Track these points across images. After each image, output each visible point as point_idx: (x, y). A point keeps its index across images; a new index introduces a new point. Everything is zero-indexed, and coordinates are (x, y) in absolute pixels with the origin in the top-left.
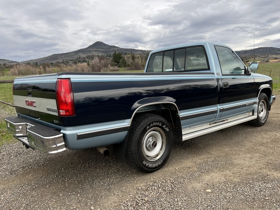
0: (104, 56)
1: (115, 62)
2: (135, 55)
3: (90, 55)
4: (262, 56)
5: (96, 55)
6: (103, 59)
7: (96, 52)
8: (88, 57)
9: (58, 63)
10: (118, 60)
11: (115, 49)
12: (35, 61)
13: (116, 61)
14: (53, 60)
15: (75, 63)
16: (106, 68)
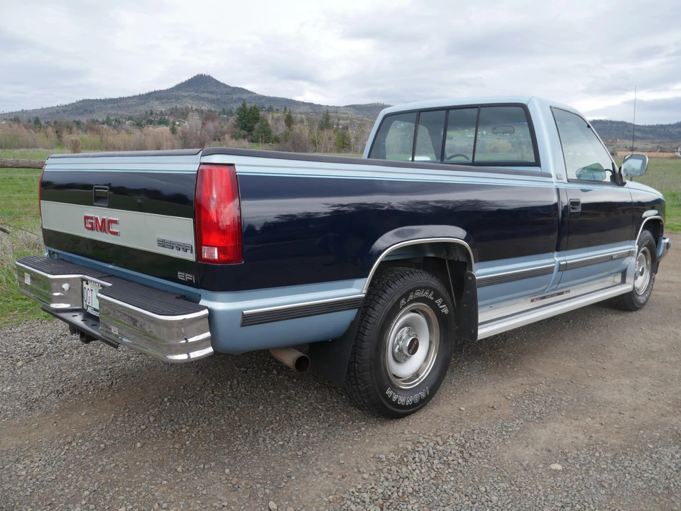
0: (216, 112)
1: (242, 128)
2: (293, 115)
3: (178, 106)
5: (194, 107)
6: (213, 120)
7: (194, 101)
8: (174, 112)
9: (94, 122)
10: (250, 125)
11: (245, 96)
12: (34, 115)
13: (246, 127)
14: (82, 114)
15: (139, 125)
16: (218, 142)
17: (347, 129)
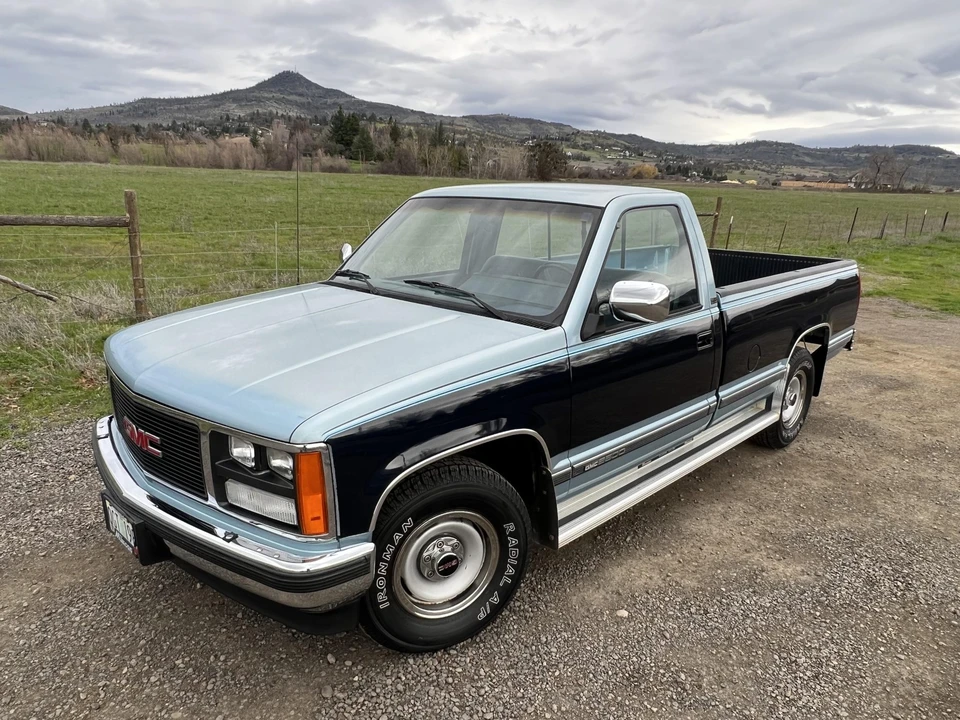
0: (305, 119)
1: (338, 142)
2: (400, 127)
3: (260, 111)
4: (764, 167)
5: (280, 113)
6: (302, 131)
7: (280, 105)
8: (254, 118)
9: (158, 127)
10: (347, 138)
11: (341, 101)
12: (82, 116)
13: (343, 140)
14: (142, 116)
15: (212, 133)
16: (309, 158)
17: (464, 146)
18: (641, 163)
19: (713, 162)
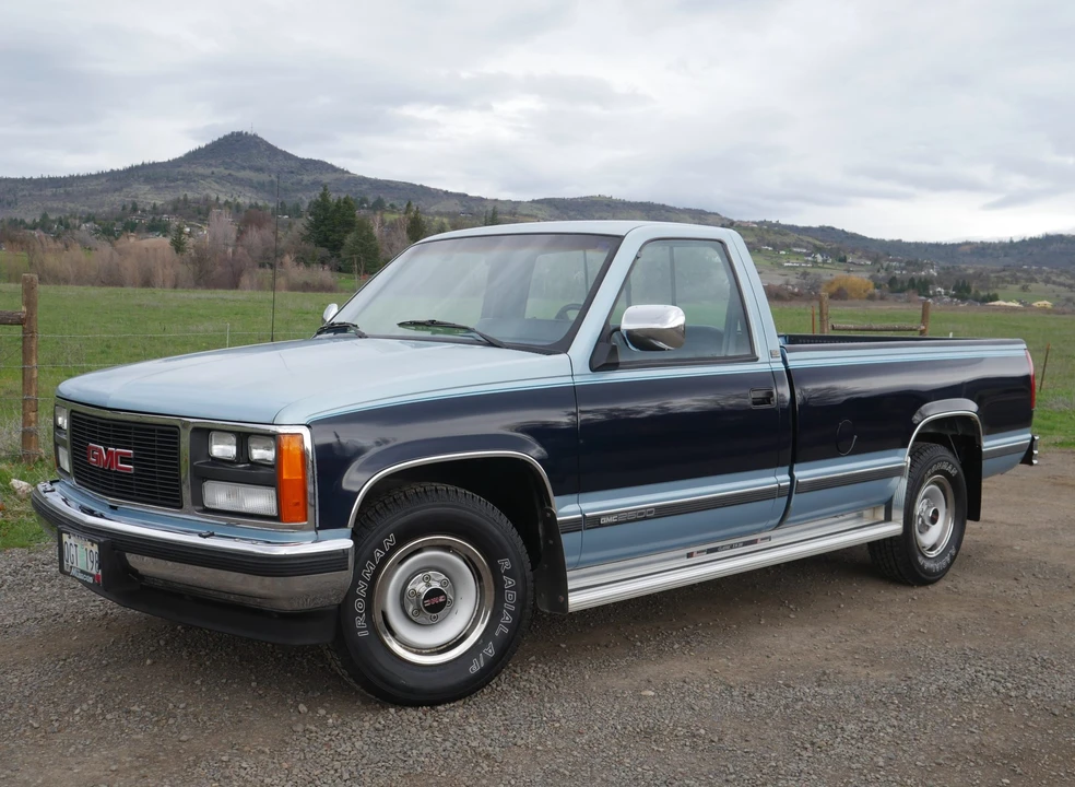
0: (266, 208)
1: (320, 243)
2: (424, 218)
3: (190, 196)
5: (223, 199)
6: (260, 225)
7: (223, 185)
8: (179, 208)
9: (16, 224)
10: (336, 237)
11: (326, 178)
13: (327, 240)
15: (108, 232)
16: (269, 271)
18: (846, 274)
19: (971, 271)
